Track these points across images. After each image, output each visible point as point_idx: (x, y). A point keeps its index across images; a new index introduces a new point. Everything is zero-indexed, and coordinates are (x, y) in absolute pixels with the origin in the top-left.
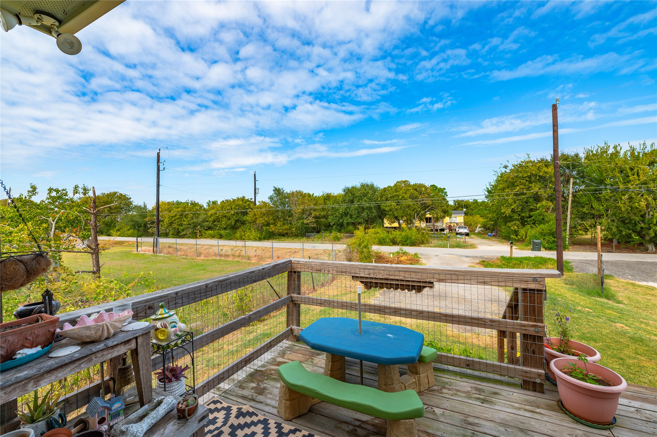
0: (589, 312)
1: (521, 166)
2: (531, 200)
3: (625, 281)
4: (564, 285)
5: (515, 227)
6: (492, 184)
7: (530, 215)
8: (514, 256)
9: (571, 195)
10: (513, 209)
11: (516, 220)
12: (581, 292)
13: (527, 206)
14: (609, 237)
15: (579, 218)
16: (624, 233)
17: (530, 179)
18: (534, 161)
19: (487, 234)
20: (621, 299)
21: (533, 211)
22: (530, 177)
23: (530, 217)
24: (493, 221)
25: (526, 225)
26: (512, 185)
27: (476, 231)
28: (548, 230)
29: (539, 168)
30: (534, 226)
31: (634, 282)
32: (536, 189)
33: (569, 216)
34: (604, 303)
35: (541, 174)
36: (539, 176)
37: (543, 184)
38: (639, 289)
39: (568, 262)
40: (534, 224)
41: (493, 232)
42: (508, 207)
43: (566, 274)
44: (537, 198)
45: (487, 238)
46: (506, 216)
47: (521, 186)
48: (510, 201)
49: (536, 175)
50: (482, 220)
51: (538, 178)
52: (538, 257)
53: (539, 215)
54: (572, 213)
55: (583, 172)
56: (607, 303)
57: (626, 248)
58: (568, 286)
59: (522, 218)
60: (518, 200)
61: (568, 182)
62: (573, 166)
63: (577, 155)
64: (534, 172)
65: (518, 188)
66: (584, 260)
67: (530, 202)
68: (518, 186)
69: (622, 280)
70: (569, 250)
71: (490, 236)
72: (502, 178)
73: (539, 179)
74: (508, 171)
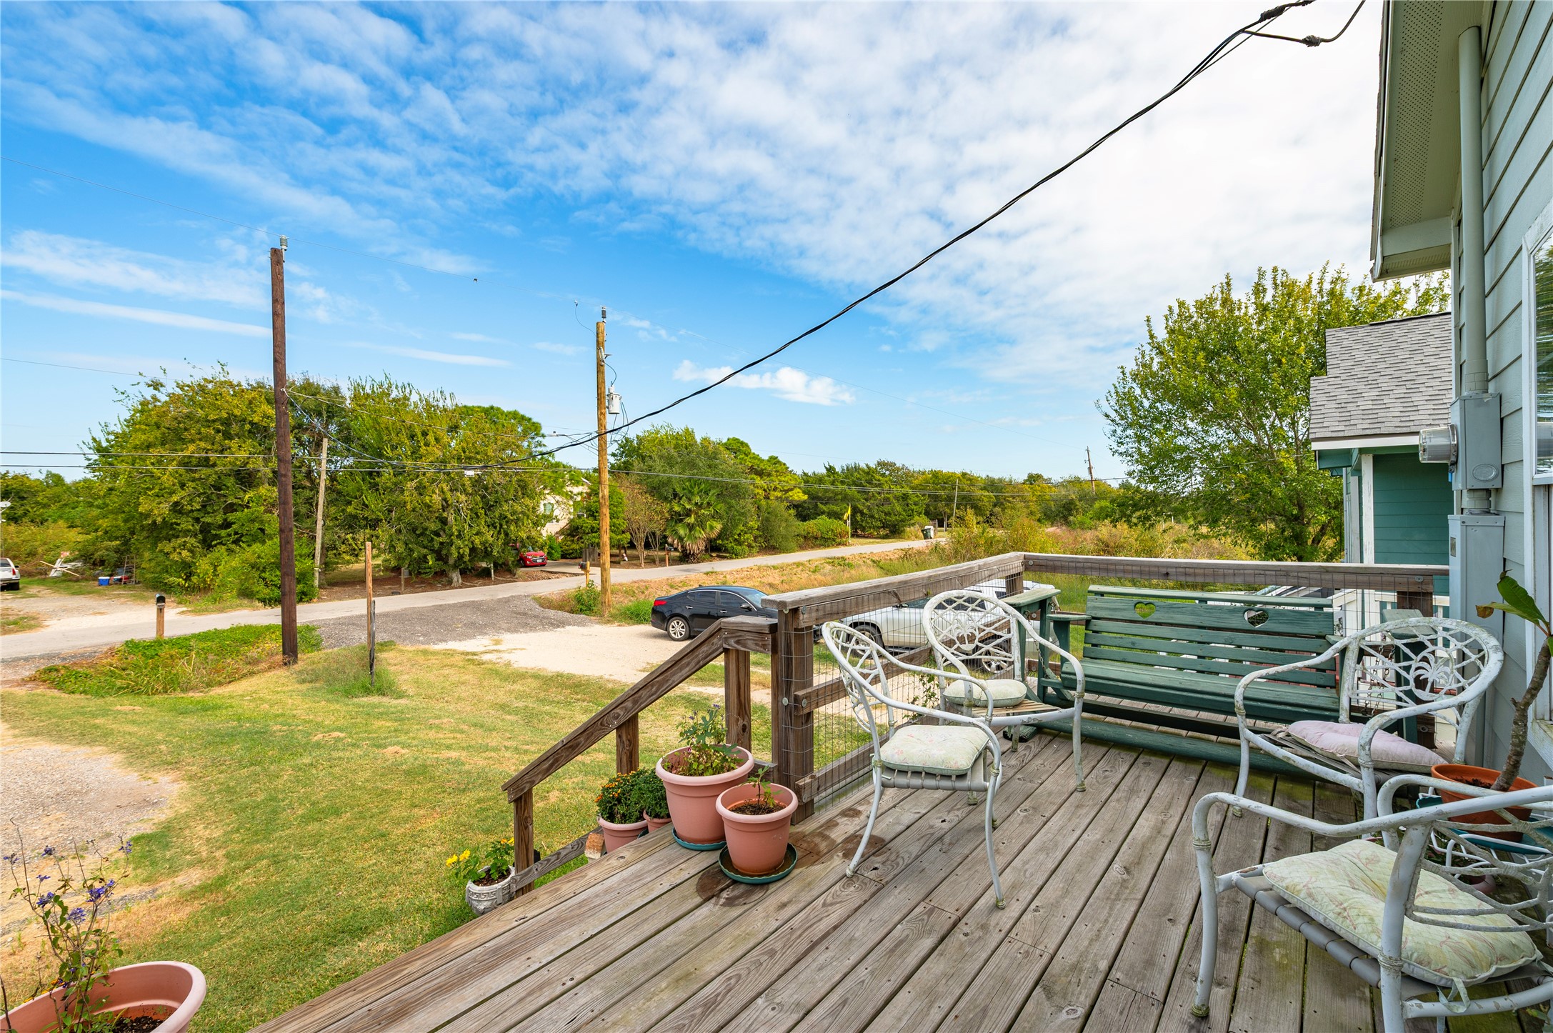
0: (338, 740)
1: (202, 389)
2: (230, 482)
3: (413, 648)
4: (297, 686)
5: (185, 553)
6: (112, 428)
7: (225, 520)
8: (168, 633)
9: (324, 476)
10: (176, 504)
11: (186, 533)
12: (332, 692)
13: (219, 496)
14: (393, 563)
15: (341, 526)
16: (415, 555)
17: (227, 427)
18: (239, 385)
19: (95, 578)
20: (404, 688)
21: (236, 511)
22: (227, 422)
23: (227, 525)
24: (116, 538)
25: (215, 545)
26: (174, 435)
27: (53, 574)
28: (273, 556)
29: (250, 402)
30: (237, 549)
31: (426, 647)
32: (243, 454)
33: (320, 523)
34: (374, 706)
35: (256, 419)
36: (251, 423)
37: (260, 445)
38: (433, 660)
39: (309, 629)
40: (236, 542)
41: (119, 570)
42: (162, 499)
43: (306, 658)
44: (246, 478)
45: (89, 593)
46: (154, 522)
47: (202, 444)
48: (167, 480)
49: (244, 420)
50: (74, 536)
51: (247, 427)
52: (239, 628)
53: (253, 521)
54: (325, 516)
55: (348, 428)
56: (380, 705)
57: (422, 583)
58: (304, 687)
59: (205, 529)
60: (194, 480)
61: (319, 445)
62: (328, 412)
63: (336, 390)
64: (237, 412)
65: (192, 447)
66: (345, 618)
67: (228, 487)
68: (193, 441)
69: (409, 648)
70: (320, 600)
71: (108, 583)
72: (146, 415)
73: (250, 432)
74: (163, 398)
